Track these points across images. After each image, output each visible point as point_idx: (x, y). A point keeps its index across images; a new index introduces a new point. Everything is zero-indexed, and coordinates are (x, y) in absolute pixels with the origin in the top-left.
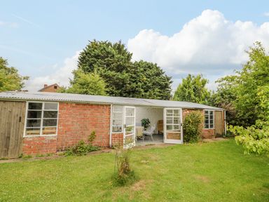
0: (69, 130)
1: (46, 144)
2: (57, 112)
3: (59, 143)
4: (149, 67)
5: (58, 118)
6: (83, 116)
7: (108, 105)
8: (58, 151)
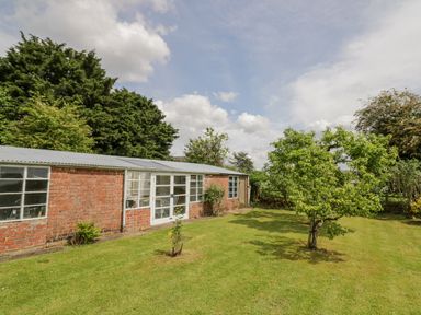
0: (66, 208)
1: (29, 232)
2: (47, 181)
3: (50, 230)
4: (139, 104)
5: (48, 191)
6: (85, 188)
7: (121, 172)
8: (48, 241)
